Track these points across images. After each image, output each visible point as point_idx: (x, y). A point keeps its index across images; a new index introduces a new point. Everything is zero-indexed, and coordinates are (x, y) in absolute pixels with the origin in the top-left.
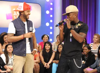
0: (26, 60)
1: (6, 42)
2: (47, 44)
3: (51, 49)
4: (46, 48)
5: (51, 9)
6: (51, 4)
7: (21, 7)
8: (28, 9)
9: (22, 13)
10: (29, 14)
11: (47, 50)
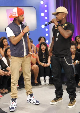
0: (23, 62)
1: (5, 46)
2: (42, 45)
3: (46, 49)
4: (42, 49)
5: (46, 11)
6: (46, 6)
7: (15, 13)
8: (22, 14)
9: (17, 19)
10: (24, 19)
11: (43, 50)
